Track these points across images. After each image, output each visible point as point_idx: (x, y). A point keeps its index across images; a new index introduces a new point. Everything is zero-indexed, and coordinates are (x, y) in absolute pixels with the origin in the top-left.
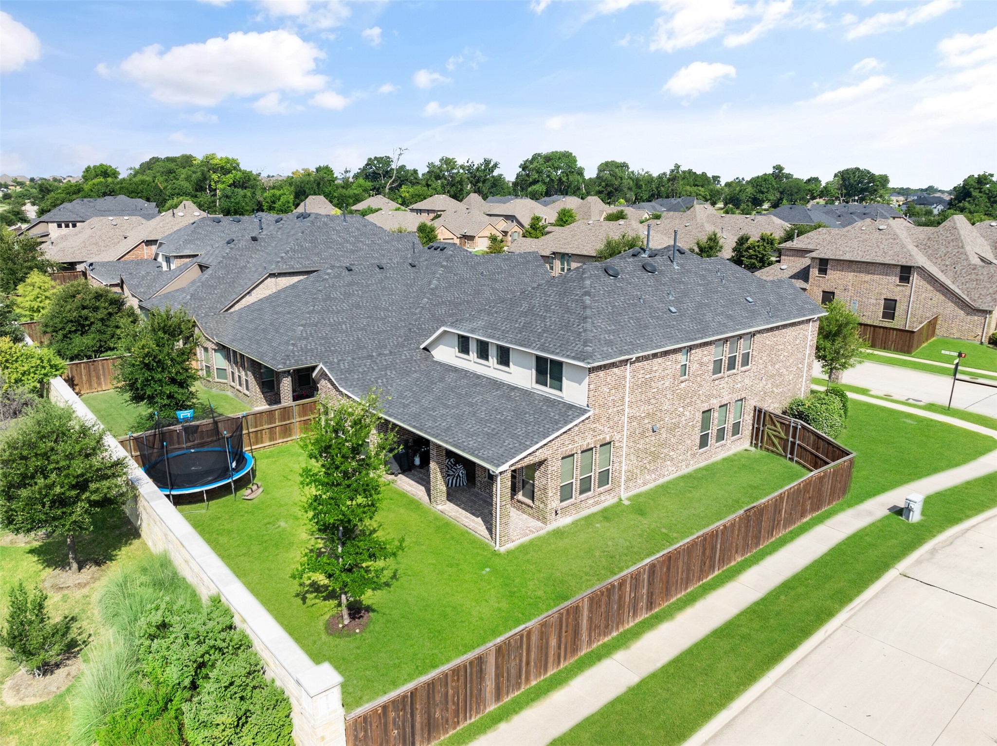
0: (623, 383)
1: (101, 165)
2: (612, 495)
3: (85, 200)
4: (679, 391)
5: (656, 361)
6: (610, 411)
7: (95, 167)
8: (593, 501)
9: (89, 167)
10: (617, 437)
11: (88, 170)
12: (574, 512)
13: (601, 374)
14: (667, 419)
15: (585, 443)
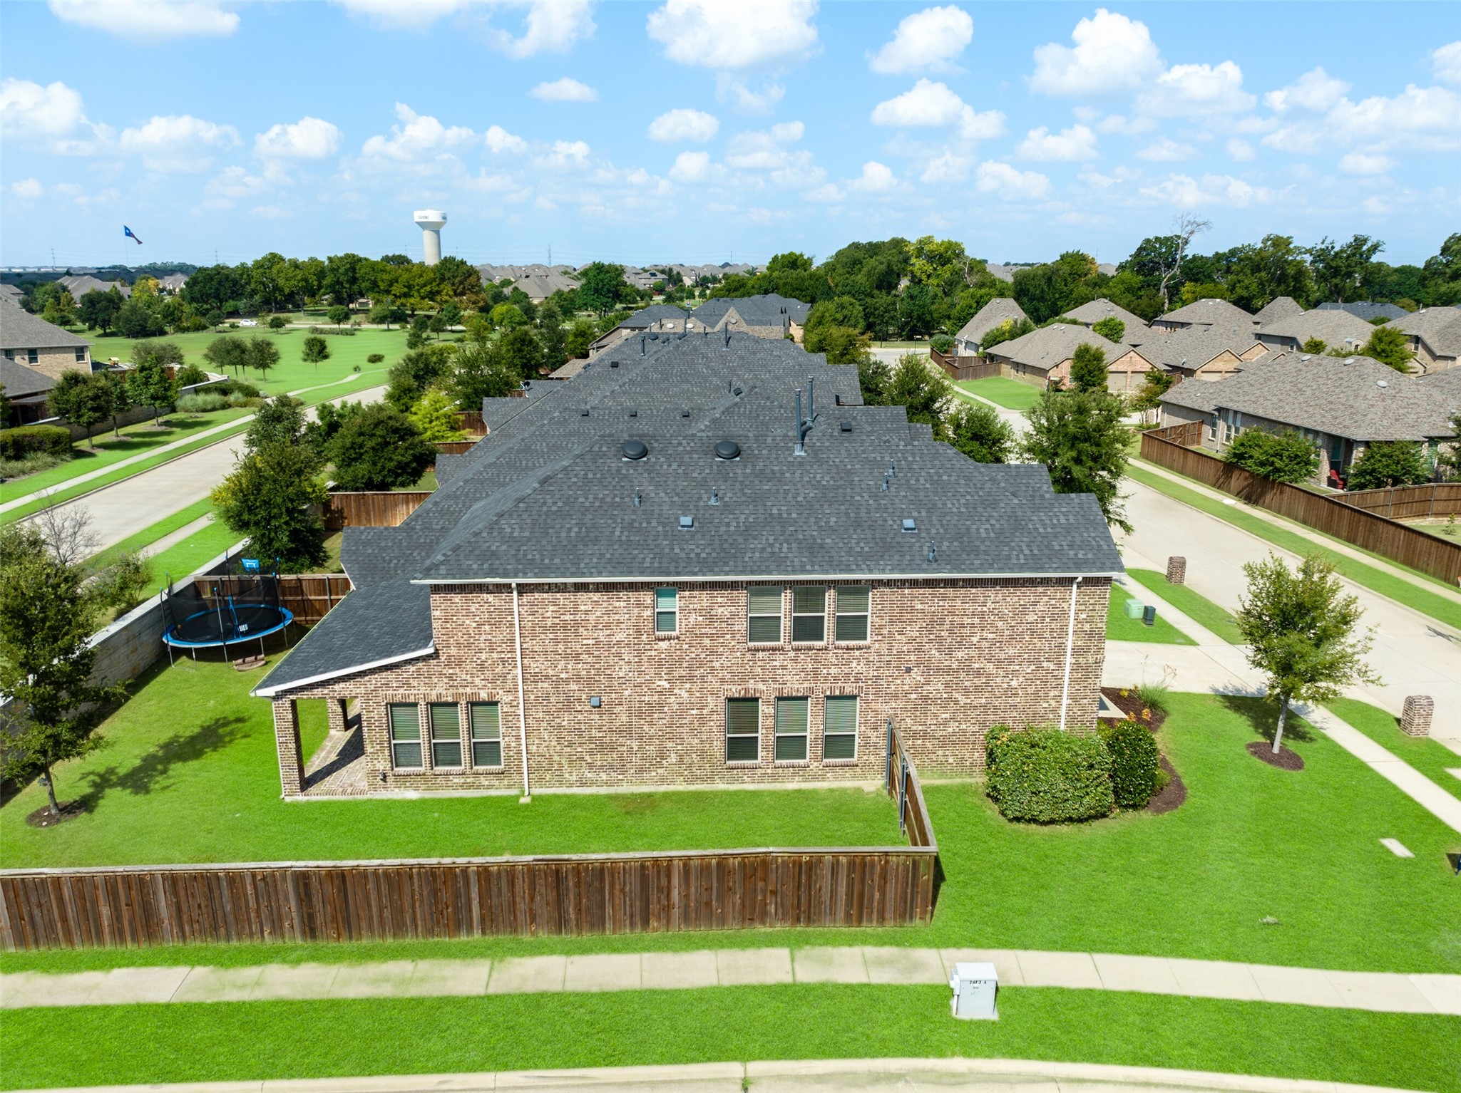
0: (509, 618)
1: (791, 254)
2: (506, 782)
3: (721, 299)
4: (653, 653)
5: (583, 596)
6: (483, 657)
7: (783, 256)
8: (463, 780)
9: (776, 257)
10: (505, 698)
11: (775, 259)
12: (423, 787)
13: (457, 598)
14: (626, 693)
15: (434, 692)
